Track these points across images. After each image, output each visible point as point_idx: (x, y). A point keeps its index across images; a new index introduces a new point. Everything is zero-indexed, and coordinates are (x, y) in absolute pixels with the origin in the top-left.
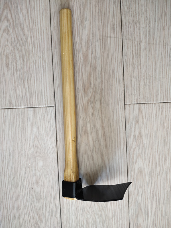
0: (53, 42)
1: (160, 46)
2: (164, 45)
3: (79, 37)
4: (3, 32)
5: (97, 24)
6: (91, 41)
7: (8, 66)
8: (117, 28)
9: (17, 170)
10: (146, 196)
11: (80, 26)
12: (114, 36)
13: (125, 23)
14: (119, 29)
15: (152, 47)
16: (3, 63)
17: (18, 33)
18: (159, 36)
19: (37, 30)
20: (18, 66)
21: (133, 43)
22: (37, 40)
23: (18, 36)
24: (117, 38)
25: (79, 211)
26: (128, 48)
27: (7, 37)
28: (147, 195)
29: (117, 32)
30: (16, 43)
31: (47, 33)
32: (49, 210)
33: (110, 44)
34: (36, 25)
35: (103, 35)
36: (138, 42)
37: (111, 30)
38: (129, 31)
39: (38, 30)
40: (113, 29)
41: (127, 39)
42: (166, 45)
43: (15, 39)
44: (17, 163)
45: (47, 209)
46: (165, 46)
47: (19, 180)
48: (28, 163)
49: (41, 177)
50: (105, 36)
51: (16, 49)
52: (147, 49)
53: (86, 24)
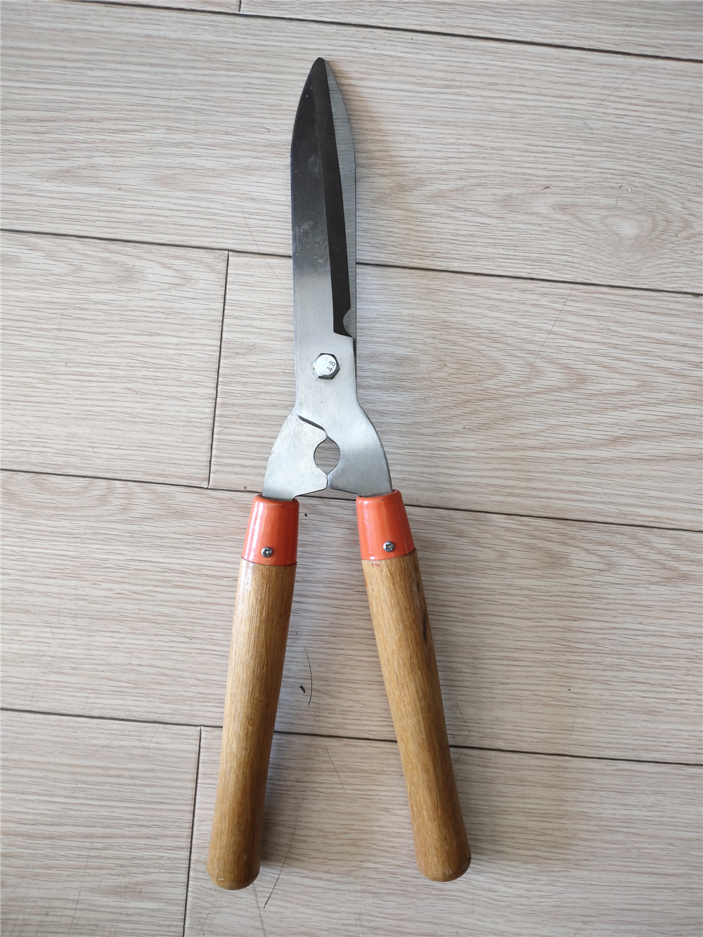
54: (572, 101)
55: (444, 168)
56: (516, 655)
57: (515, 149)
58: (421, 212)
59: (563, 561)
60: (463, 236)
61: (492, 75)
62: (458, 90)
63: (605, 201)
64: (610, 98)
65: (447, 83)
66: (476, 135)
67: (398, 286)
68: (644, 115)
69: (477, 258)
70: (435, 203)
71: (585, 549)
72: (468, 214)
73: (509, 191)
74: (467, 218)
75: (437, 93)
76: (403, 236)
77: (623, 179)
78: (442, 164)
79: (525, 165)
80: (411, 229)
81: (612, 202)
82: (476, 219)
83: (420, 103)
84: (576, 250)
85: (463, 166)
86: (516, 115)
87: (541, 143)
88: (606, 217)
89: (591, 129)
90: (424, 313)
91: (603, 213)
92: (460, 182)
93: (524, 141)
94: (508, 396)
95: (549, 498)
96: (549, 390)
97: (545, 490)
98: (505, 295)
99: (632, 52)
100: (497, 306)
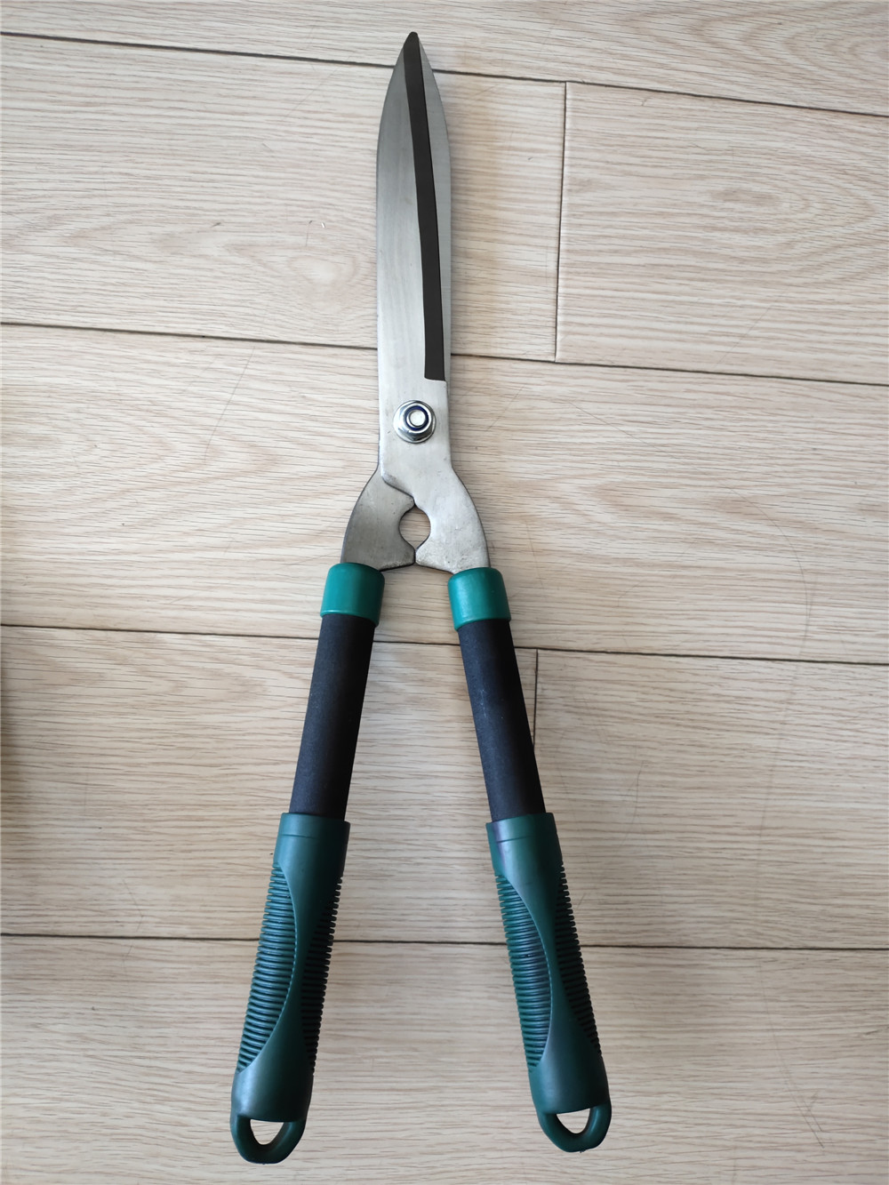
0: (805, 386)
1: (760, 815)
2: (762, 828)
3: (817, 488)
4: (858, 197)
5: (862, 565)
6: (800, 535)
7: (729, 195)
8: (841, 645)
9: (303, 171)
10: (133, 707)
11: (858, 500)
12: (810, 628)
13: (857, 676)
14: (836, 651)
15: (758, 780)
16: (740, 178)
17: (850, 254)
18: (798, 812)
19: (855, 331)
20: (727, 235)
21: (781, 702)
22: (816, 324)
23: (841, 251)
24: (804, 640)
25: (94, 411)
26: (761, 681)
27: (840, 209)
28: (134, 714)
29: (826, 641)
30: (812, 239)
31: (843, 364)
32: (113, 281)
33: (780, 610)
34: (875, 326)
35: (818, 586)
36: (783, 723)
37: (836, 619)
38: (826, 689)
39: (857, 334)
40: (838, 629)
41: (797, 682)
42: (763, 839)
43: (828, 239)
44: (335, 174)
45: (120, 275)
46: (758, 832)
47: (262, 174)
48: (330, 221)
49: (264, 265)
50: (814, 595)
51: (791, 236)
52: (753, 757)
53: (863, 524)
54: (246, 118)
55: (86, 202)
56: (200, 813)
57: (175, 177)
58: (58, 257)
59: (258, 689)
60: (113, 284)
61: (144, 89)
62: (102, 108)
63: (291, 240)
64: (294, 113)
65: (88, 100)
66: (126, 161)
67: (30, 348)
68: (338, 133)
69: (131, 312)
70: (75, 245)
71: (285, 673)
72: (118, 257)
73: (169, 228)
74: (118, 263)
75: (75, 112)
76: (36, 287)
77: (314, 212)
78: (83, 197)
79: (188, 197)
80: (44, 278)
81: (301, 240)
82: (128, 264)
83: (55, 125)
84: (257, 300)
85: (110, 199)
86: (176, 137)
87: (209, 170)
88: (295, 258)
89: (271, 151)
90: (65, 381)
91: (290, 253)
92: (106, 219)
93: (188, 168)
94: (180, 483)
95: (237, 610)
96: (230, 475)
97: (231, 600)
98: (170, 357)
99: (320, 58)
100: (159, 372)
